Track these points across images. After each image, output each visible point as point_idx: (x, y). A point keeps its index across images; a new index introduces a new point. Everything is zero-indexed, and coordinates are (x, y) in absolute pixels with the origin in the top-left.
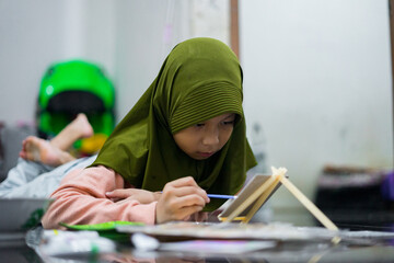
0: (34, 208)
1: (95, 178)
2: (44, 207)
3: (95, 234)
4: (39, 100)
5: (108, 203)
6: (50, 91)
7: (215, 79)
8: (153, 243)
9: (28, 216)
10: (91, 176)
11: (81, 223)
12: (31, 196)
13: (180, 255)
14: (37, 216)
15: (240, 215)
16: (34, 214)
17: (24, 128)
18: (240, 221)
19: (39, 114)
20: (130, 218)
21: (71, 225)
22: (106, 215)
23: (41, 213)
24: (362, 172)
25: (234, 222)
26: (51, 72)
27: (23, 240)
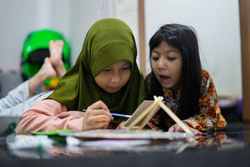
0: (10, 122)
1: (49, 105)
2: (17, 121)
3: (46, 137)
4: (23, 55)
5: (56, 119)
6: (29, 49)
7: (114, 41)
9: (7, 127)
10: (47, 104)
11: (40, 131)
12: (14, 115)
13: (95, 149)
14: (12, 127)
15: (136, 125)
16: (10, 125)
17: (13, 72)
18: (136, 129)
19: (23, 64)
20: (68, 127)
21: (35, 132)
22: (55, 126)
23: (14, 125)
25: (132, 129)
27: (5, 141)
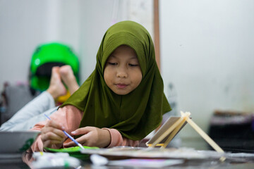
0: (27, 138)
2: (34, 137)
3: (67, 155)
4: (31, 68)
6: (38, 62)
8: (104, 161)
9: (24, 143)
14: (29, 143)
15: (160, 142)
16: (27, 141)
17: (21, 86)
19: (31, 77)
23: (32, 141)
24: (239, 114)
25: (156, 147)
26: (38, 50)
27: (21, 158)
